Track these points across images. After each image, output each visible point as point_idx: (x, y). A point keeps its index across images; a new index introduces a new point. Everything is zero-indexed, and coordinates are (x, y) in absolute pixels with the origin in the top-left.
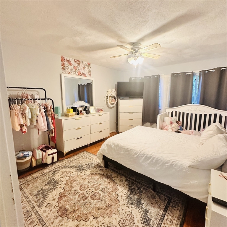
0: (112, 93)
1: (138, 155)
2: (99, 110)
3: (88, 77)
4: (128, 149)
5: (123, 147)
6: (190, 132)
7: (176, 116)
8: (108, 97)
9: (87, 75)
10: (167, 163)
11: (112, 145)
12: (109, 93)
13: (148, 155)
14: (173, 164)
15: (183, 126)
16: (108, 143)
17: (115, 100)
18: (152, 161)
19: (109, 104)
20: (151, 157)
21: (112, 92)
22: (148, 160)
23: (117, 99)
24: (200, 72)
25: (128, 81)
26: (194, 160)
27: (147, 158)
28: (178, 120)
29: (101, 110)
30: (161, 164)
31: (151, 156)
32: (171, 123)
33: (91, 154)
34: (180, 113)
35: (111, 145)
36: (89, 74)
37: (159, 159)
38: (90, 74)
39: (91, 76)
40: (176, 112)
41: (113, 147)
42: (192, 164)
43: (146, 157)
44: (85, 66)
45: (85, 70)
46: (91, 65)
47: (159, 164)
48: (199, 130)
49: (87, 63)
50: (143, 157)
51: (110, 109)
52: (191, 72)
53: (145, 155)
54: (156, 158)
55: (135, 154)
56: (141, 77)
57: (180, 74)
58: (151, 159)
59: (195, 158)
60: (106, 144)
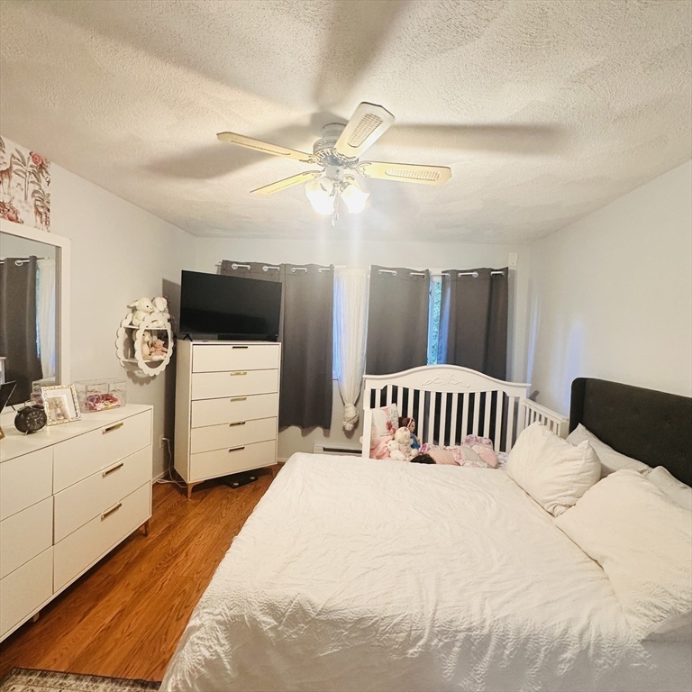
0: (154, 316)
1: (427, 645)
2: (93, 401)
3: (29, 228)
4: (361, 620)
5: (333, 617)
7: (394, 400)
8: (139, 335)
9: (26, 213)
10: (563, 647)
11: (261, 618)
12: (141, 314)
13: (469, 630)
14: (588, 647)
16: (235, 612)
17: (166, 345)
18: (497, 657)
19: (142, 364)
20: (489, 636)
21: (157, 311)
22: (480, 654)
23: (175, 343)
24: (443, 272)
26: (657, 612)
27: (474, 646)
28: (401, 416)
29: (108, 398)
30: (539, 663)
31: (485, 631)
32: (390, 426)
34: (406, 391)
35: (253, 619)
36: (38, 212)
37: (527, 639)
38: (42, 211)
39: (47, 222)
40: (395, 389)
41: (274, 629)
42: (656, 627)
43: (468, 638)
44: (15, 167)
45: (13, 183)
46: (53, 168)
47: (532, 662)
48: (458, 441)
49: (26, 154)
50: (449, 647)
51: (141, 384)
52: (424, 269)
53: (461, 636)
54: (511, 635)
55: (411, 641)
58: (490, 652)
59: (657, 602)
60: (219, 622)
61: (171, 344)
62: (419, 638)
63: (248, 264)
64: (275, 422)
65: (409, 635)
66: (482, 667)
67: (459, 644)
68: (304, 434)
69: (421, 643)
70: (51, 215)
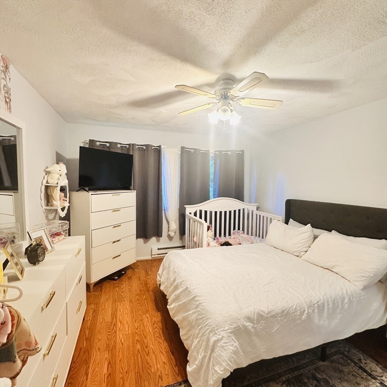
1: (308, 312)
4: (283, 311)
10: (344, 298)
11: (247, 324)
13: (318, 302)
14: (350, 296)
18: (328, 309)
20: (324, 302)
24: (215, 151)
26: (364, 278)
27: (321, 307)
31: (322, 301)
35: (244, 326)
36: (6, 101)
37: (334, 299)
38: (8, 101)
39: (10, 110)
40: (201, 211)
42: (365, 283)
43: (318, 306)
47: (338, 307)
50: (313, 311)
53: (316, 305)
54: (330, 300)
55: (302, 313)
58: (326, 308)
60: (230, 333)
61: (68, 195)
62: (304, 311)
63: (106, 142)
65: (301, 311)
66: (325, 315)
67: (316, 309)
69: (306, 313)
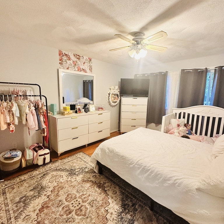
0: (114, 91)
1: (134, 166)
2: (99, 109)
3: (89, 74)
4: (123, 156)
5: (118, 154)
6: (200, 137)
7: (184, 117)
8: (110, 95)
9: (88, 71)
10: (169, 180)
11: (106, 150)
12: (111, 90)
13: (145, 166)
14: (177, 183)
15: (192, 129)
17: (118, 98)
18: (149, 175)
19: (111, 102)
20: (149, 170)
21: (115, 89)
22: (146, 173)
23: (121, 97)
24: (215, 68)
25: (133, 78)
26: (204, 182)
27: (145, 170)
29: (102, 108)
30: (160, 180)
31: (149, 168)
32: (178, 125)
33: (87, 156)
34: (189, 115)
36: (90, 70)
37: (159, 174)
38: (91, 69)
39: (92, 72)
40: (184, 113)
41: (108, 152)
43: (144, 168)
44: (86, 62)
45: (85, 65)
46: (92, 60)
47: (158, 180)
48: (211, 135)
49: (88, 58)
50: (139, 168)
51: (112, 107)
52: (205, 68)
53: (143, 167)
54: (155, 172)
55: (131, 164)
56: (147, 74)
57: (191, 71)
58: (148, 173)
59: (206, 180)
60: (100, 148)
61: (119, 98)
62: (133, 164)
63: (141, 74)
64: (145, 121)
65: (131, 163)
66: (146, 175)
67: (141, 168)
68: (156, 126)
70: (92, 70)
